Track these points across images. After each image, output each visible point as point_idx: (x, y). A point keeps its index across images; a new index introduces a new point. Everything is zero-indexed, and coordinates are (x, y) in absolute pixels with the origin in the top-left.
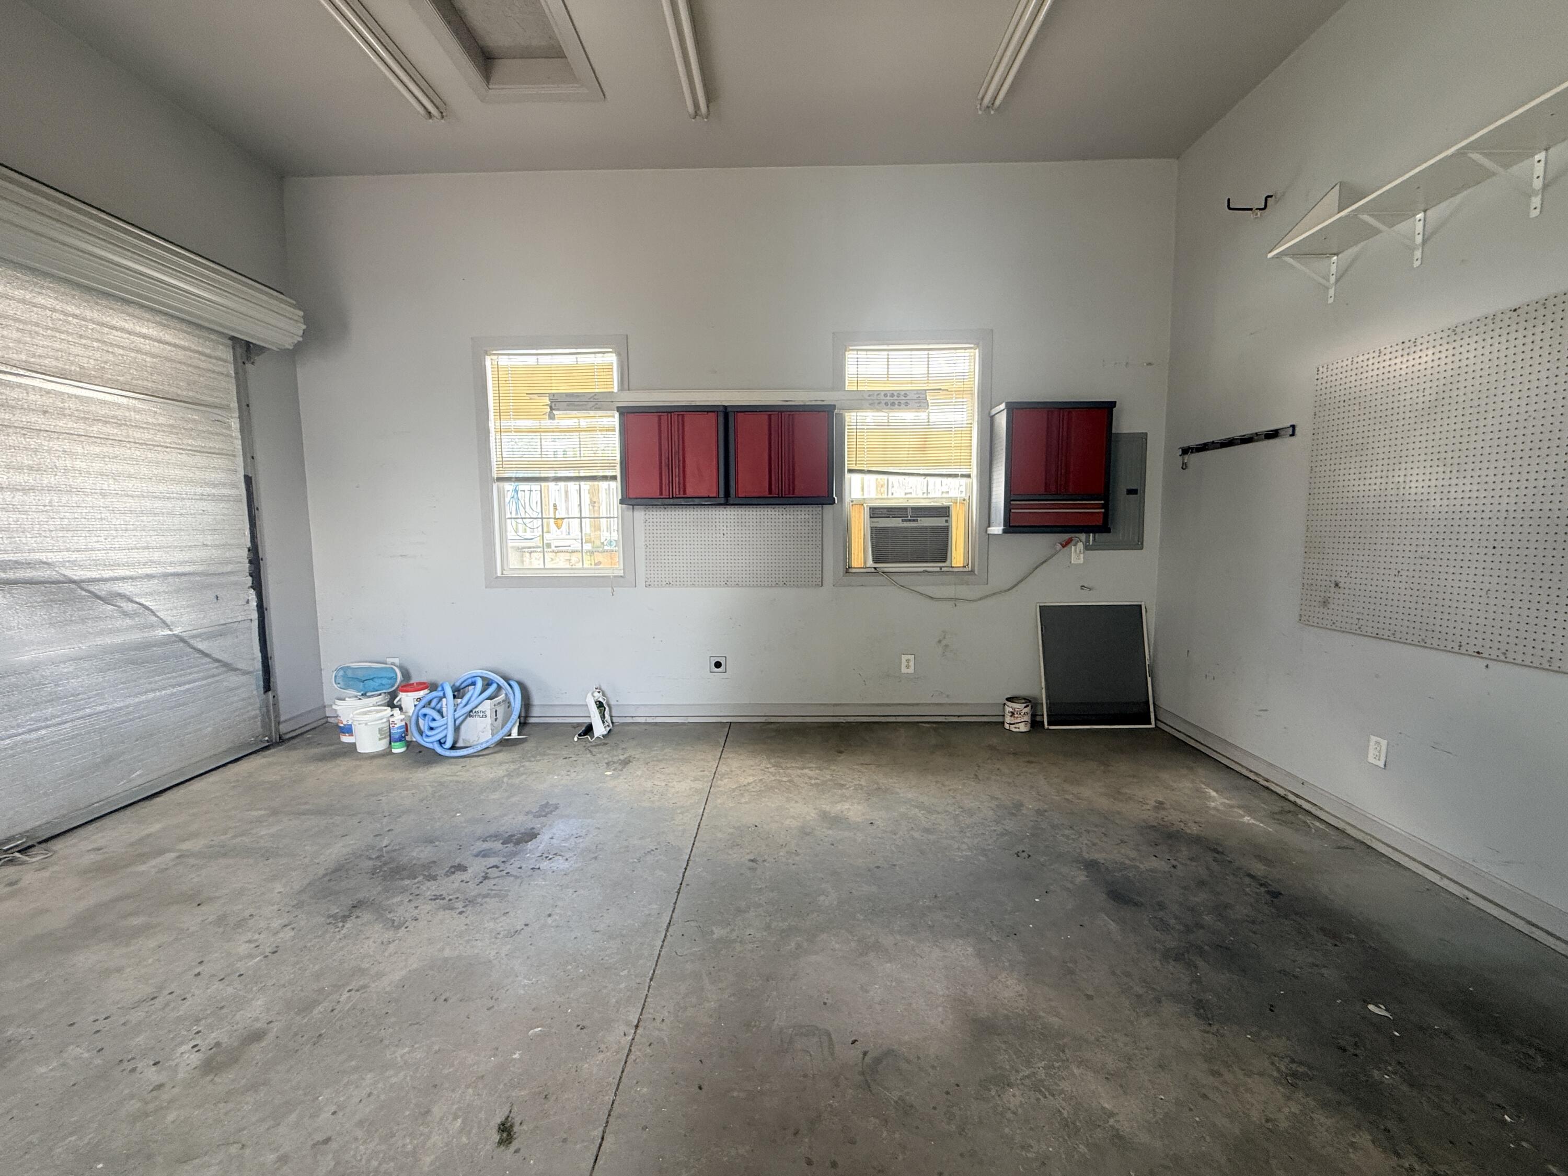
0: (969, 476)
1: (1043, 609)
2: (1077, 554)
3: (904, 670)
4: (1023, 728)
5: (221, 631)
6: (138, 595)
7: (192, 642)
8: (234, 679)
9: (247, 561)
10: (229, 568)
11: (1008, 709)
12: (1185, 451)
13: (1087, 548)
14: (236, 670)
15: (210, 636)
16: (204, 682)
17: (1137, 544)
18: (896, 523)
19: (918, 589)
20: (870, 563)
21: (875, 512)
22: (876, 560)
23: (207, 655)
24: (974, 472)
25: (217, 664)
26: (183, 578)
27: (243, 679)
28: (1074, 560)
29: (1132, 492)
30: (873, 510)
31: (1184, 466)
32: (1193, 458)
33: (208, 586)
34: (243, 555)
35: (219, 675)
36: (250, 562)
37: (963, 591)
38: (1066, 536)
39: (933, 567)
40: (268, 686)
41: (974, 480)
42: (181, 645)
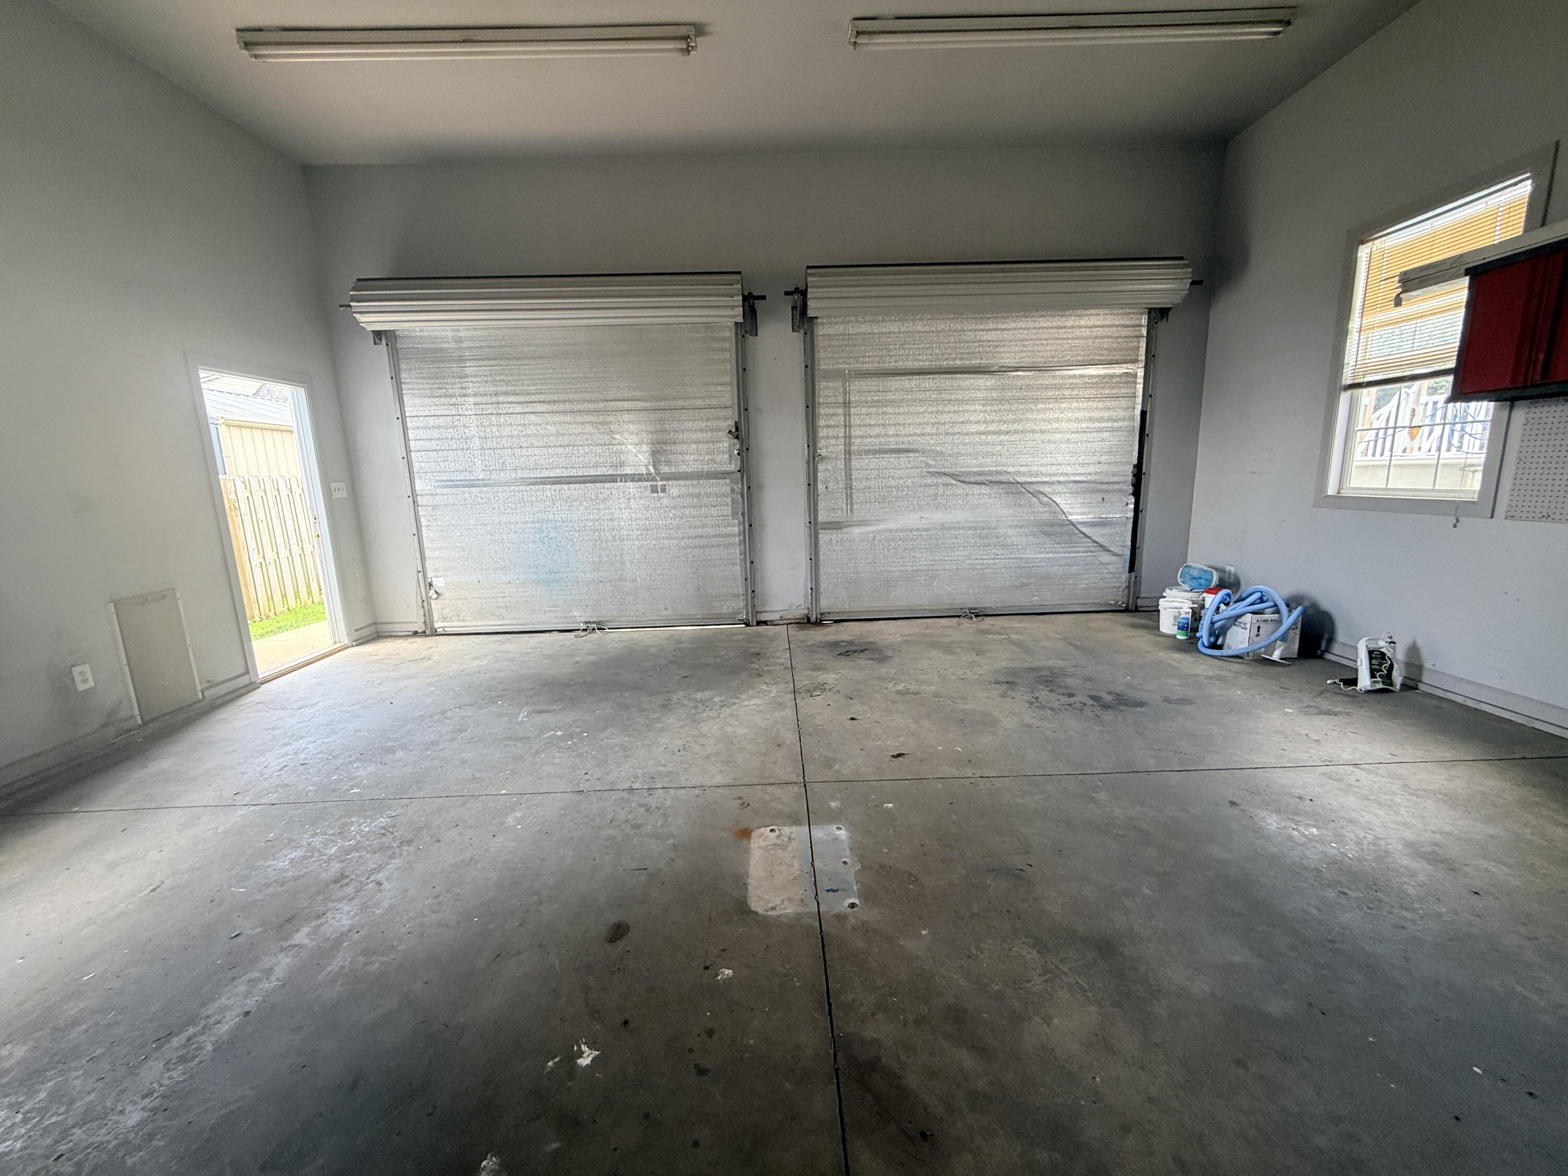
5: (1102, 524)
6: (1049, 494)
7: (1078, 526)
8: (1106, 558)
9: (1131, 474)
10: (1115, 479)
14: (1109, 551)
15: (1092, 524)
16: (1085, 554)
23: (1088, 537)
25: (1095, 544)
26: (1080, 485)
27: (1114, 558)
33: (1099, 491)
34: (1129, 470)
35: (1096, 552)
36: (1134, 475)
40: (1132, 569)
42: (1072, 527)
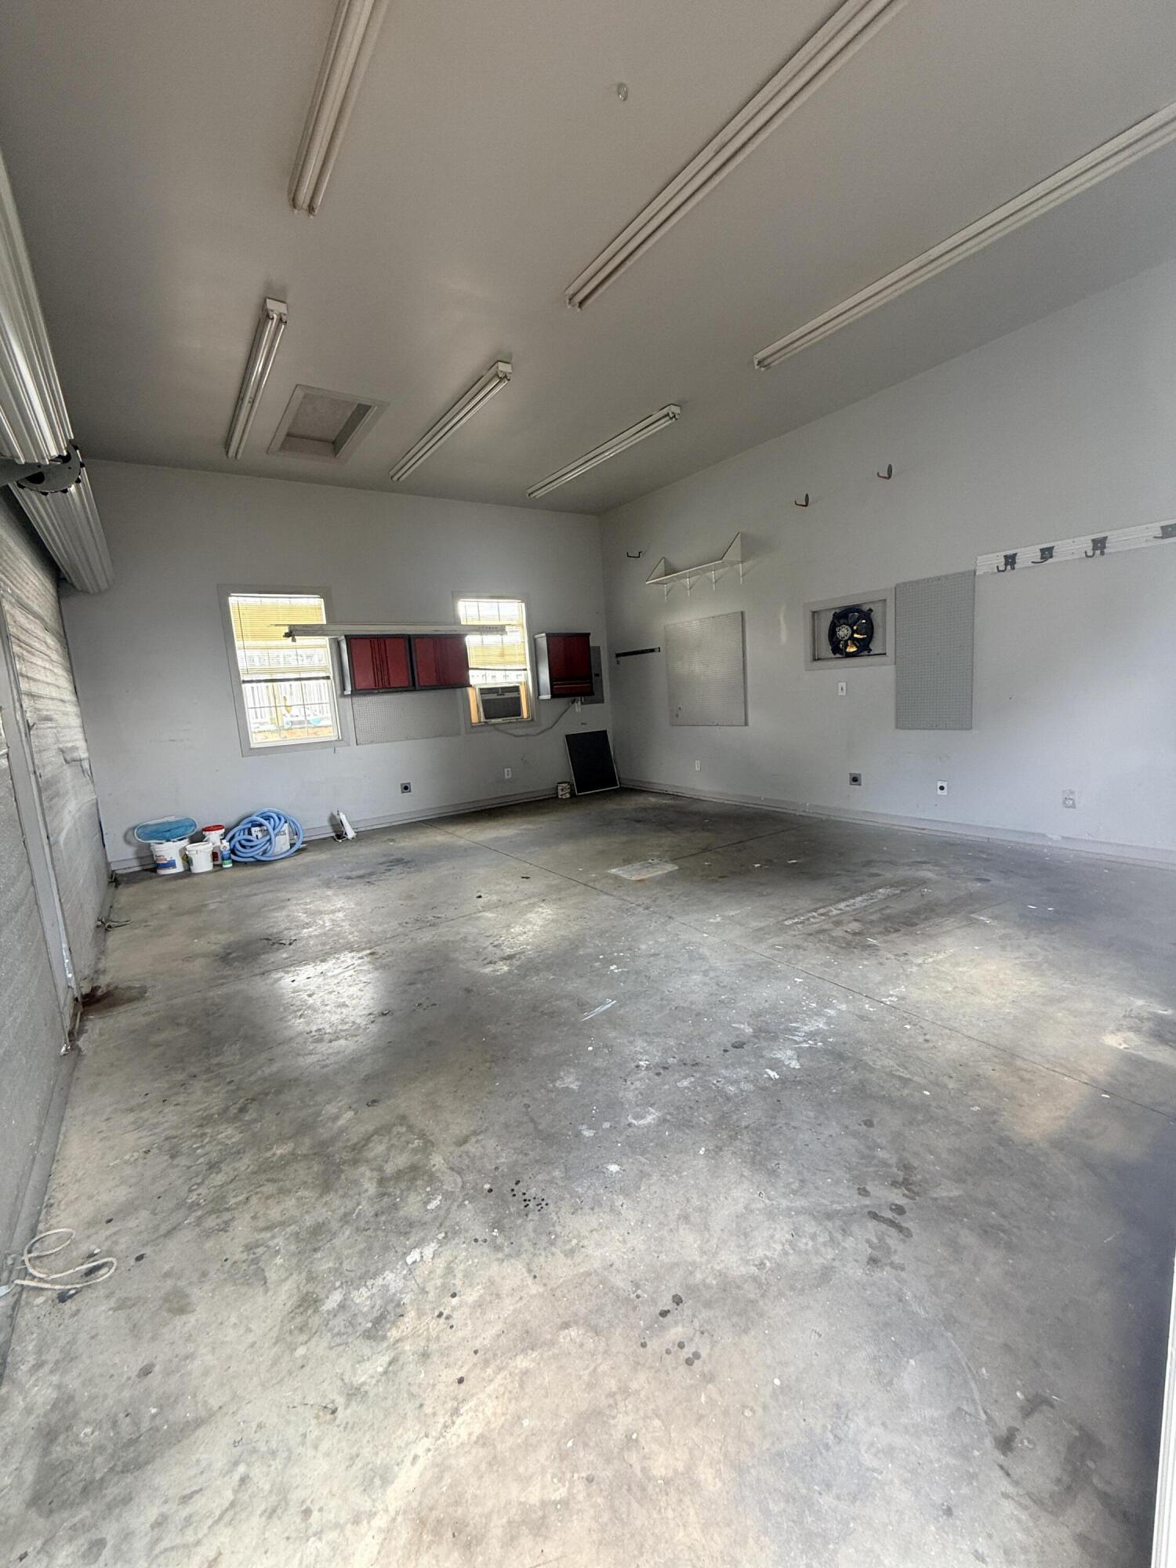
0: (525, 670)
1: (568, 737)
2: (578, 707)
3: (506, 777)
4: (568, 796)
11: (559, 788)
12: (618, 655)
13: (582, 703)
17: (602, 701)
18: (494, 696)
19: (510, 731)
20: (483, 719)
21: (483, 691)
22: (486, 718)
24: (528, 667)
28: (577, 710)
29: (597, 675)
30: (481, 689)
31: (618, 663)
32: (622, 659)
37: (531, 731)
38: (572, 698)
39: (513, 719)
41: (529, 672)
